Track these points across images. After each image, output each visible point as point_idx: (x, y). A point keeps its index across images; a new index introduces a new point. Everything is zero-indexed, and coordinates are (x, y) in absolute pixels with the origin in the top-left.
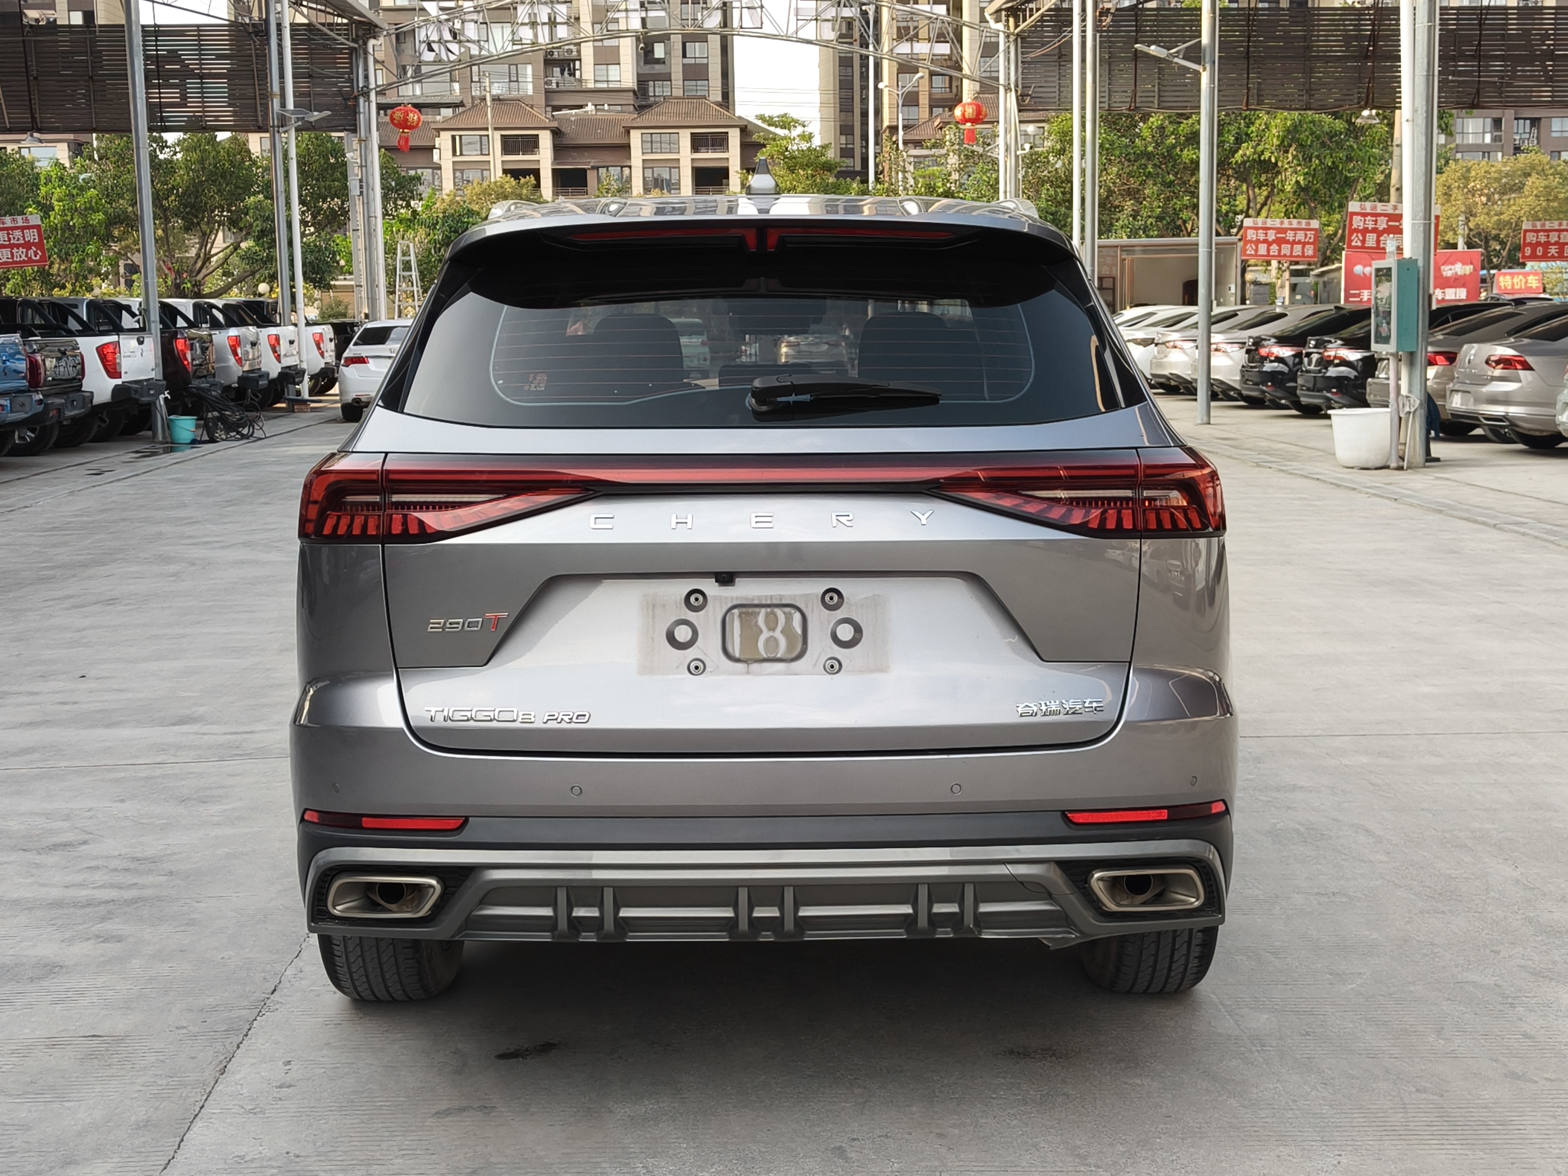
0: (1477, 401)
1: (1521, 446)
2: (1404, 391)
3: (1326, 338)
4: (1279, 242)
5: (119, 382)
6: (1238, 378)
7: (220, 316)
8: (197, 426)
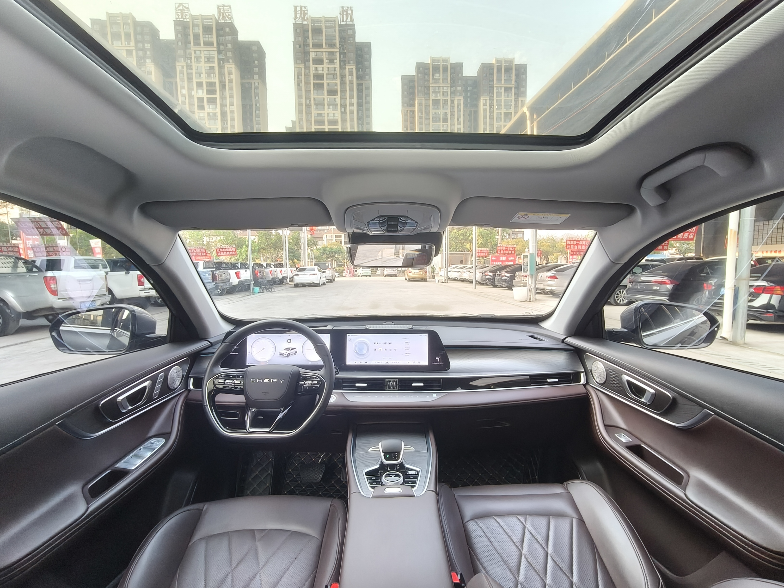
0: (544, 285)
2: (530, 283)
3: (502, 271)
4: (506, 250)
5: (240, 280)
6: (480, 279)
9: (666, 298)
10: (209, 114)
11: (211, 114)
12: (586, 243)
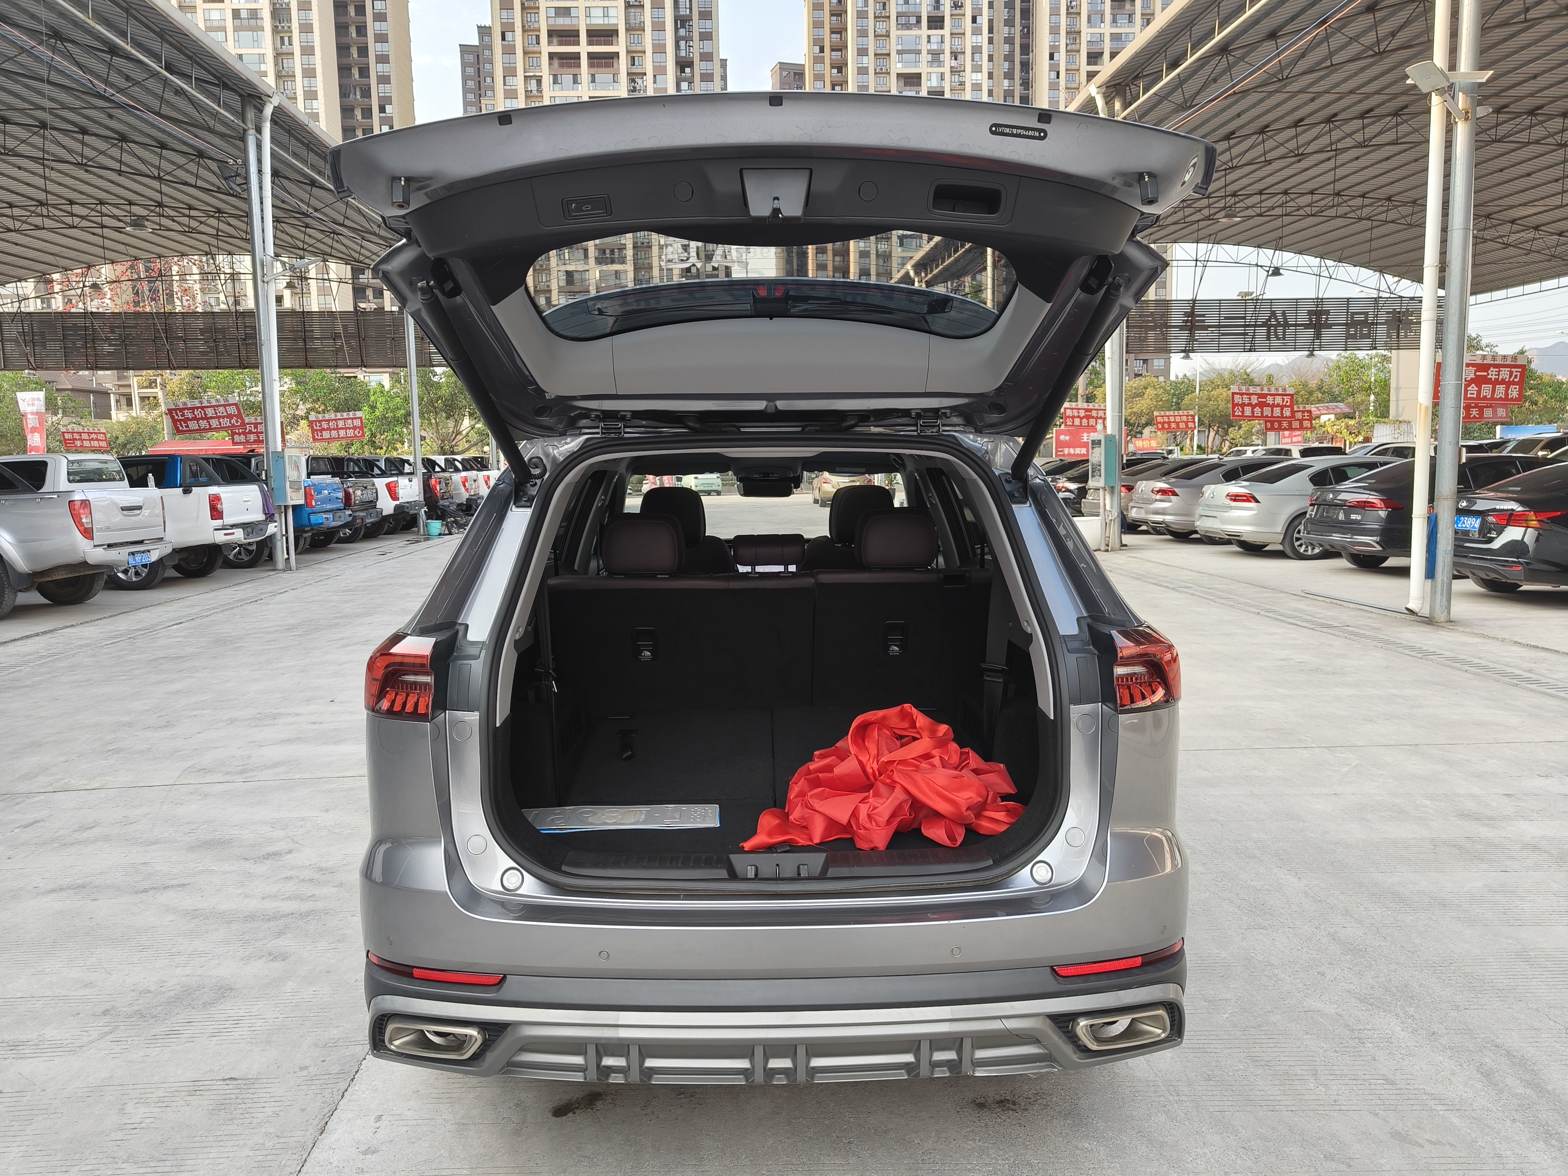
0: (1147, 513)
1: (1169, 537)
2: (1108, 508)
3: (1057, 477)
5: (397, 502)
7: (460, 466)
8: (442, 525)
9: (1375, 538)
10: (236, 13)
11: (244, 14)
12: (1283, 400)
